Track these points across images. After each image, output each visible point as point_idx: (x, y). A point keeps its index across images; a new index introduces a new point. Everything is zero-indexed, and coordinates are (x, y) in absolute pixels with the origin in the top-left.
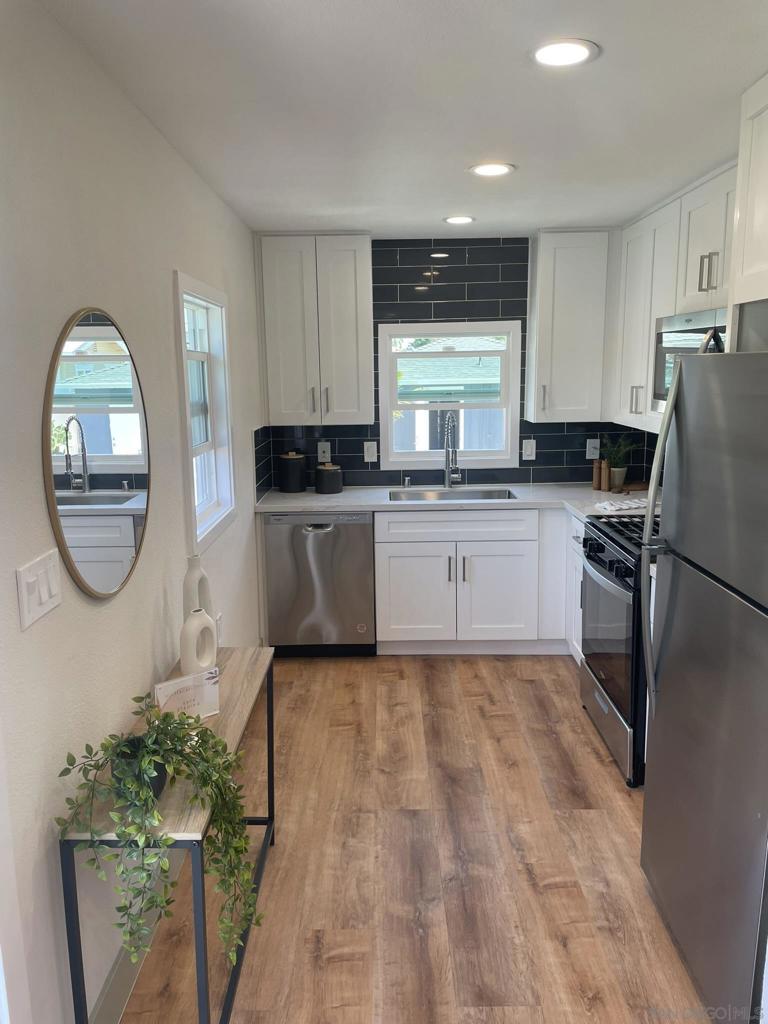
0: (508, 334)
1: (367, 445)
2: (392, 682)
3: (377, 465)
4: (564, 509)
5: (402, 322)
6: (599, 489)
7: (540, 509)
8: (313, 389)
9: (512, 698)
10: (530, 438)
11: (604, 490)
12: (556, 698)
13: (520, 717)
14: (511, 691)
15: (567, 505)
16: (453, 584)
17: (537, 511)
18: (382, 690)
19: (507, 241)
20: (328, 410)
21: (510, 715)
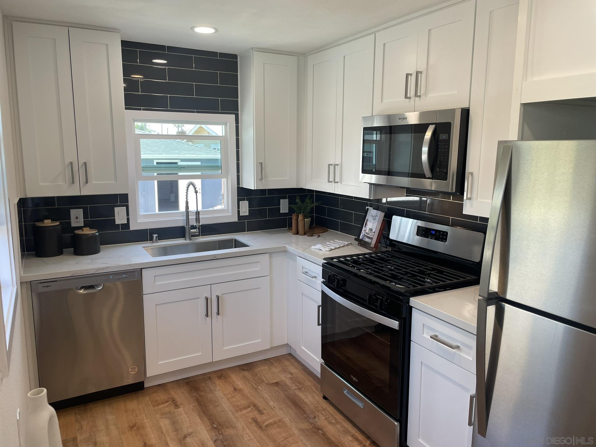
0: (225, 124)
1: (117, 209)
2: (170, 412)
3: (127, 226)
4: (285, 251)
5: (143, 110)
6: (297, 233)
7: (270, 253)
8: (71, 163)
9: (271, 403)
10: (244, 200)
11: (302, 235)
12: (301, 395)
13: (287, 420)
14: (268, 398)
16: (209, 319)
17: (268, 255)
18: (165, 423)
19: (223, 55)
20: (87, 182)
21: (280, 421)
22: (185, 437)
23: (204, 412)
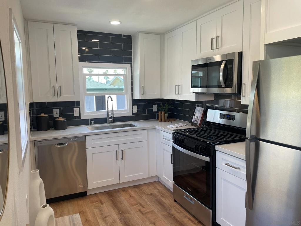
0: (126, 69)
1: (75, 109)
2: (99, 206)
3: (79, 117)
4: (155, 129)
5: (88, 62)
6: (161, 121)
7: (148, 129)
8: (54, 86)
9: (148, 203)
10: (135, 105)
11: (163, 122)
12: (163, 199)
13: (156, 211)
14: (147, 200)
15: (157, 127)
16: (118, 161)
17: (146, 131)
18: (96, 211)
19: (124, 36)
20: (61, 95)
21: (152, 211)
22: (106, 217)
23: (115, 206)
